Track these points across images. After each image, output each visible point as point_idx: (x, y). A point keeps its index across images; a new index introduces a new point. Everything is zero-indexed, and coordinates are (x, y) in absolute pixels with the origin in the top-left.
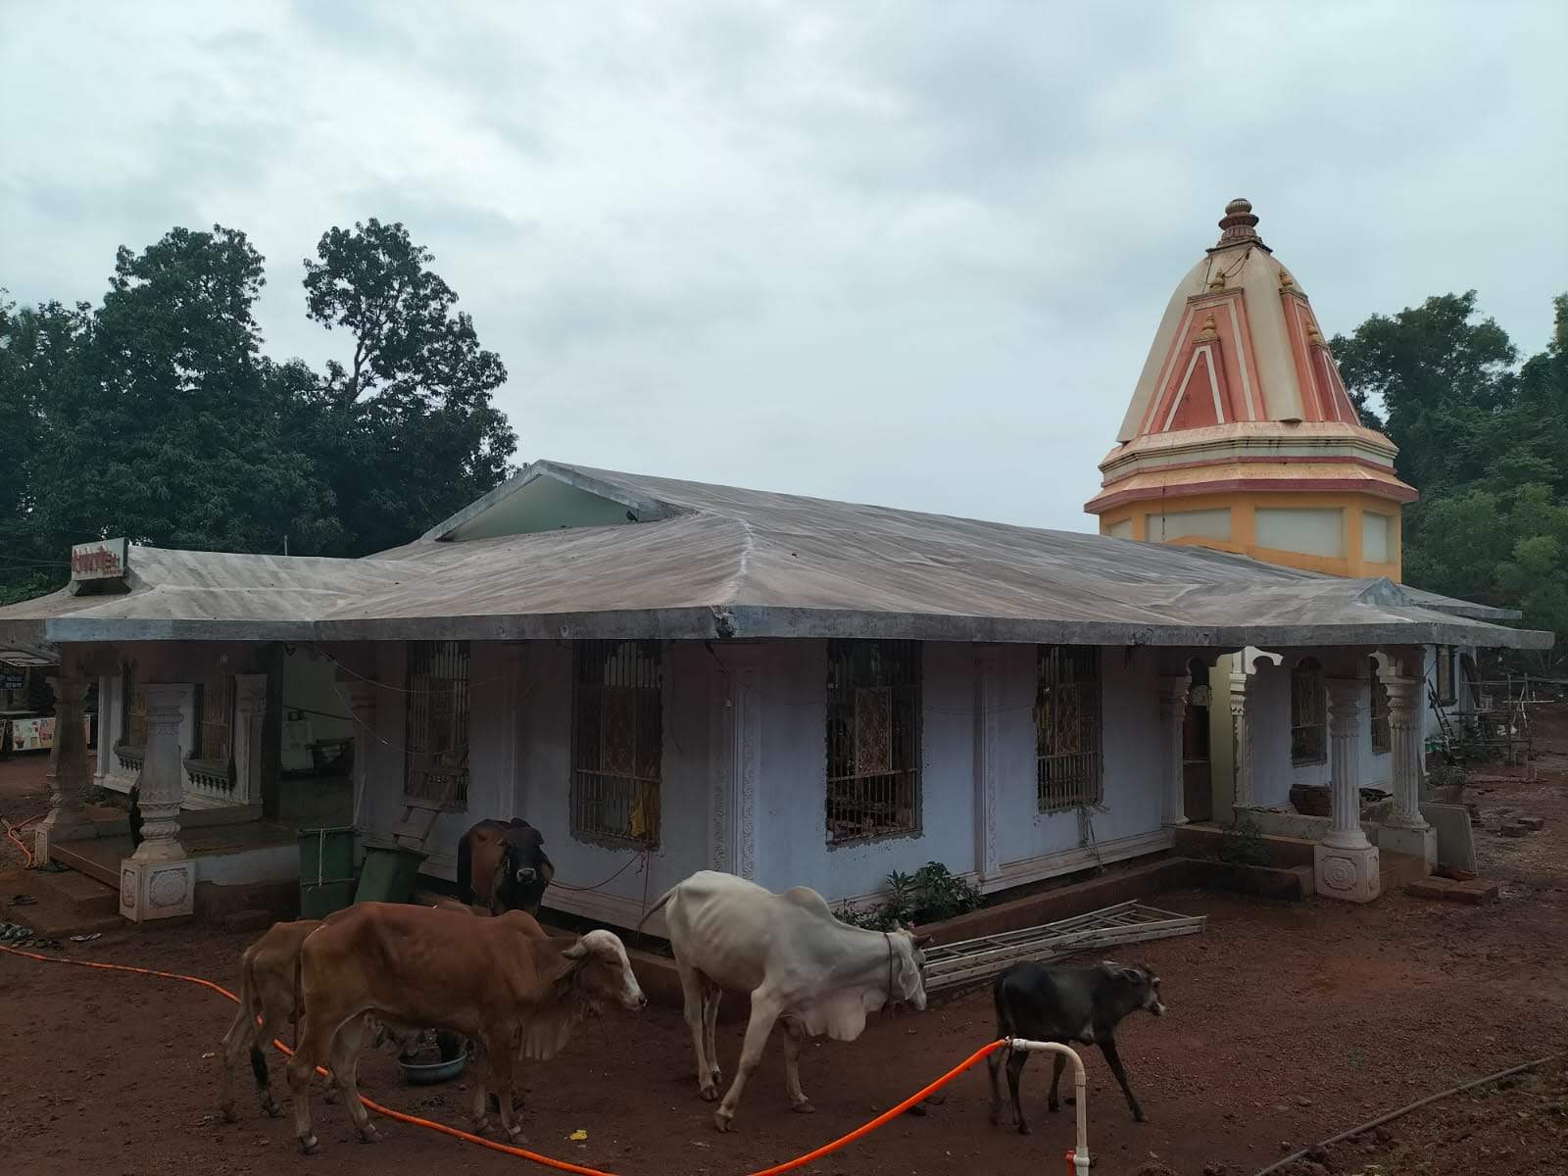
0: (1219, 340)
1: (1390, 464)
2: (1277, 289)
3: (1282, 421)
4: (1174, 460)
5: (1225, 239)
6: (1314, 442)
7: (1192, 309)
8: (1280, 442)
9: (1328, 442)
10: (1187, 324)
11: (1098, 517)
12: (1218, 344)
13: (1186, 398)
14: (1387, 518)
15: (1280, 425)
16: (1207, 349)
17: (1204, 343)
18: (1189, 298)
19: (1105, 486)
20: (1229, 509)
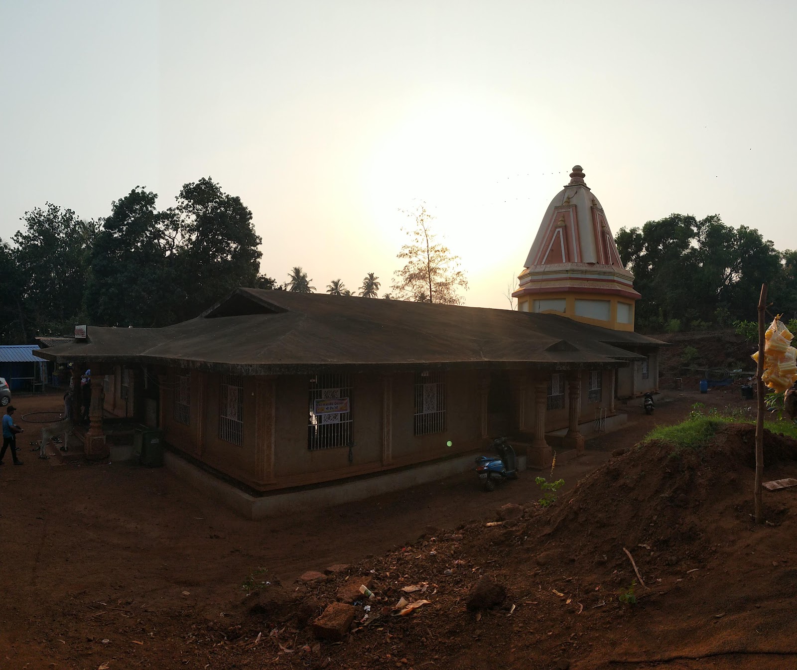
0: (566, 226)
1: (631, 283)
2: (590, 207)
3: (588, 263)
4: (545, 277)
5: (572, 182)
6: (599, 273)
7: (556, 212)
8: (586, 272)
9: (605, 273)
10: (554, 218)
11: (517, 299)
12: (566, 229)
13: (552, 250)
14: (629, 305)
15: (587, 265)
16: (561, 230)
17: (560, 227)
18: (555, 207)
19: (520, 285)
20: (565, 299)
